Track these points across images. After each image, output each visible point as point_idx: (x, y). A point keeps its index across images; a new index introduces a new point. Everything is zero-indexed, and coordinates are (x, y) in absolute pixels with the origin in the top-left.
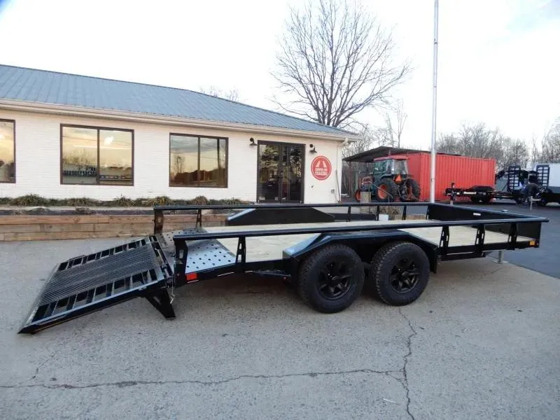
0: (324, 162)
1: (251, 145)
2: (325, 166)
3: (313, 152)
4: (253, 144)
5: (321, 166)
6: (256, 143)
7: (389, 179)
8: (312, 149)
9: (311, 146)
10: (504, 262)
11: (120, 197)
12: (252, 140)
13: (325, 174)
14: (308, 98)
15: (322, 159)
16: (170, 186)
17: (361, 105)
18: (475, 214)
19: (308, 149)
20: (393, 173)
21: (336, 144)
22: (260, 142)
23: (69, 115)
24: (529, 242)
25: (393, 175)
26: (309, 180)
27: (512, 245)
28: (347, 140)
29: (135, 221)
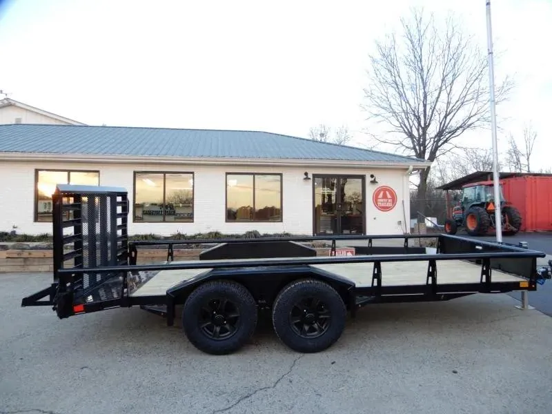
0: (387, 193)
1: (305, 179)
2: (389, 196)
3: (374, 182)
4: (307, 179)
5: (385, 196)
6: (310, 176)
7: (478, 208)
8: (373, 179)
9: (372, 176)
10: (530, 308)
11: (177, 233)
12: (306, 174)
13: (389, 205)
14: (402, 127)
15: (385, 190)
16: (226, 221)
17: (458, 129)
18: (477, 247)
19: (368, 179)
20: (483, 200)
21: (400, 172)
22: (315, 176)
23: (146, 164)
24: (518, 283)
25: (484, 203)
26: (371, 211)
27: (487, 287)
28: (411, 168)
29: (156, 255)
